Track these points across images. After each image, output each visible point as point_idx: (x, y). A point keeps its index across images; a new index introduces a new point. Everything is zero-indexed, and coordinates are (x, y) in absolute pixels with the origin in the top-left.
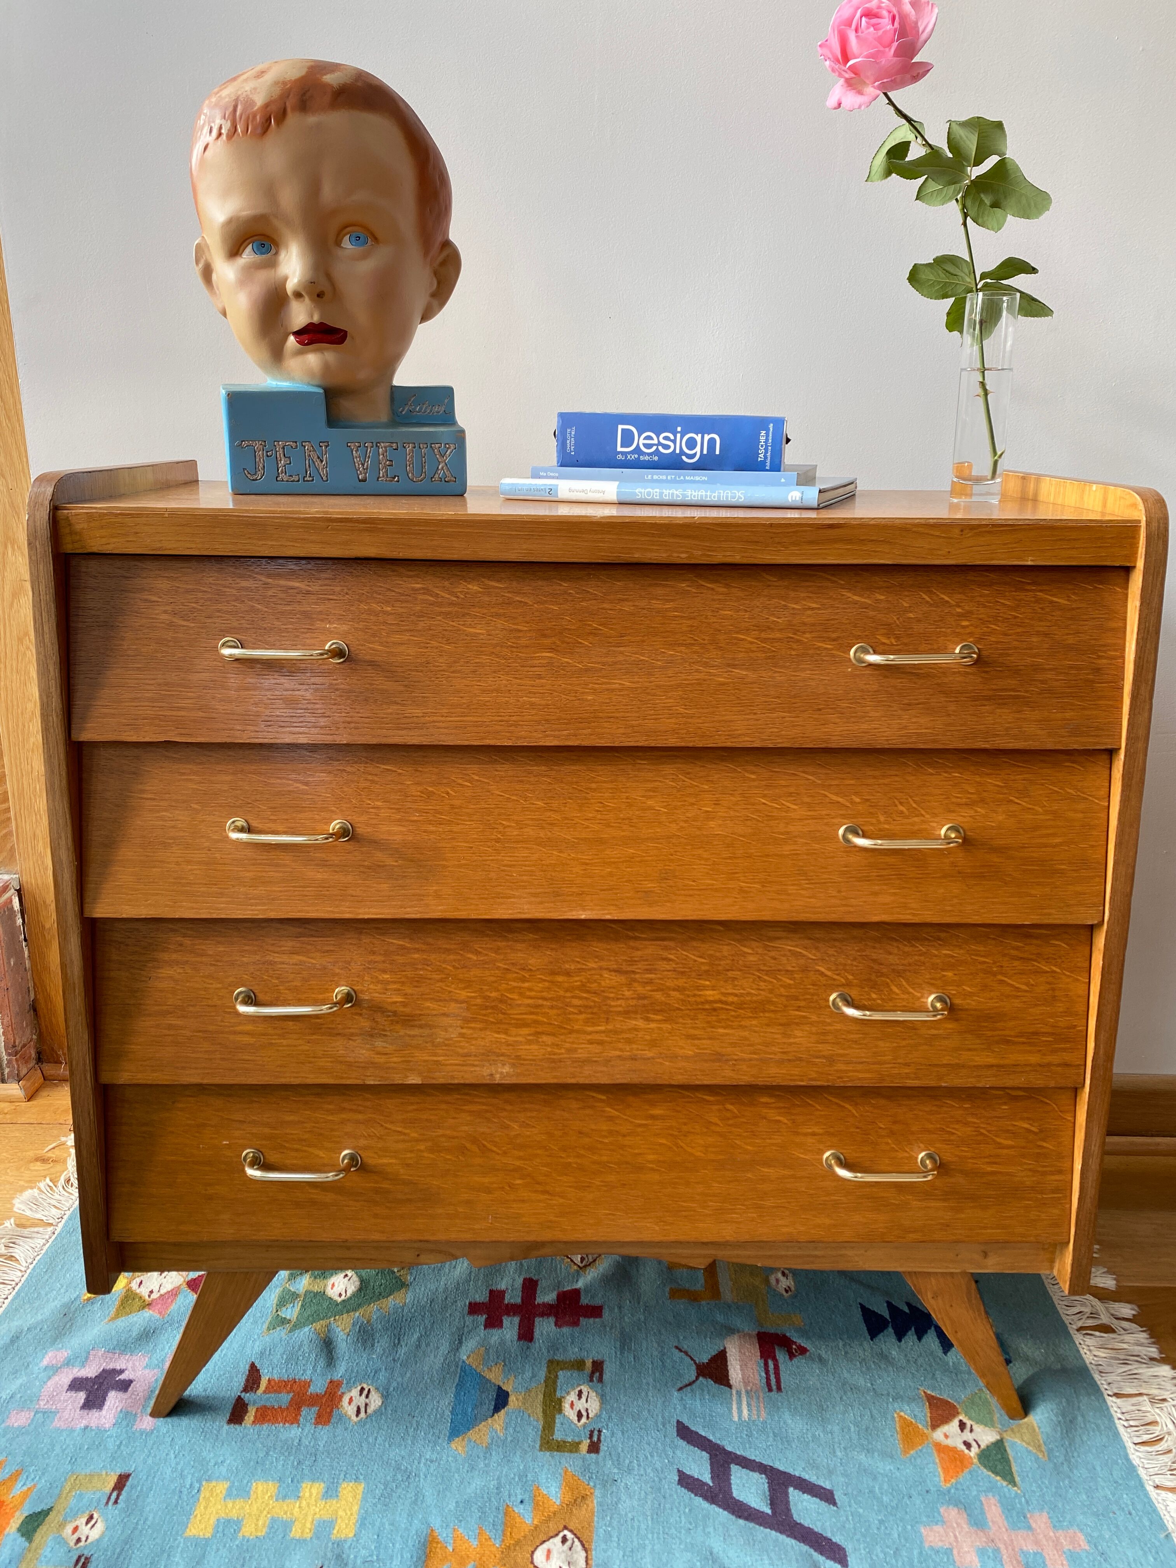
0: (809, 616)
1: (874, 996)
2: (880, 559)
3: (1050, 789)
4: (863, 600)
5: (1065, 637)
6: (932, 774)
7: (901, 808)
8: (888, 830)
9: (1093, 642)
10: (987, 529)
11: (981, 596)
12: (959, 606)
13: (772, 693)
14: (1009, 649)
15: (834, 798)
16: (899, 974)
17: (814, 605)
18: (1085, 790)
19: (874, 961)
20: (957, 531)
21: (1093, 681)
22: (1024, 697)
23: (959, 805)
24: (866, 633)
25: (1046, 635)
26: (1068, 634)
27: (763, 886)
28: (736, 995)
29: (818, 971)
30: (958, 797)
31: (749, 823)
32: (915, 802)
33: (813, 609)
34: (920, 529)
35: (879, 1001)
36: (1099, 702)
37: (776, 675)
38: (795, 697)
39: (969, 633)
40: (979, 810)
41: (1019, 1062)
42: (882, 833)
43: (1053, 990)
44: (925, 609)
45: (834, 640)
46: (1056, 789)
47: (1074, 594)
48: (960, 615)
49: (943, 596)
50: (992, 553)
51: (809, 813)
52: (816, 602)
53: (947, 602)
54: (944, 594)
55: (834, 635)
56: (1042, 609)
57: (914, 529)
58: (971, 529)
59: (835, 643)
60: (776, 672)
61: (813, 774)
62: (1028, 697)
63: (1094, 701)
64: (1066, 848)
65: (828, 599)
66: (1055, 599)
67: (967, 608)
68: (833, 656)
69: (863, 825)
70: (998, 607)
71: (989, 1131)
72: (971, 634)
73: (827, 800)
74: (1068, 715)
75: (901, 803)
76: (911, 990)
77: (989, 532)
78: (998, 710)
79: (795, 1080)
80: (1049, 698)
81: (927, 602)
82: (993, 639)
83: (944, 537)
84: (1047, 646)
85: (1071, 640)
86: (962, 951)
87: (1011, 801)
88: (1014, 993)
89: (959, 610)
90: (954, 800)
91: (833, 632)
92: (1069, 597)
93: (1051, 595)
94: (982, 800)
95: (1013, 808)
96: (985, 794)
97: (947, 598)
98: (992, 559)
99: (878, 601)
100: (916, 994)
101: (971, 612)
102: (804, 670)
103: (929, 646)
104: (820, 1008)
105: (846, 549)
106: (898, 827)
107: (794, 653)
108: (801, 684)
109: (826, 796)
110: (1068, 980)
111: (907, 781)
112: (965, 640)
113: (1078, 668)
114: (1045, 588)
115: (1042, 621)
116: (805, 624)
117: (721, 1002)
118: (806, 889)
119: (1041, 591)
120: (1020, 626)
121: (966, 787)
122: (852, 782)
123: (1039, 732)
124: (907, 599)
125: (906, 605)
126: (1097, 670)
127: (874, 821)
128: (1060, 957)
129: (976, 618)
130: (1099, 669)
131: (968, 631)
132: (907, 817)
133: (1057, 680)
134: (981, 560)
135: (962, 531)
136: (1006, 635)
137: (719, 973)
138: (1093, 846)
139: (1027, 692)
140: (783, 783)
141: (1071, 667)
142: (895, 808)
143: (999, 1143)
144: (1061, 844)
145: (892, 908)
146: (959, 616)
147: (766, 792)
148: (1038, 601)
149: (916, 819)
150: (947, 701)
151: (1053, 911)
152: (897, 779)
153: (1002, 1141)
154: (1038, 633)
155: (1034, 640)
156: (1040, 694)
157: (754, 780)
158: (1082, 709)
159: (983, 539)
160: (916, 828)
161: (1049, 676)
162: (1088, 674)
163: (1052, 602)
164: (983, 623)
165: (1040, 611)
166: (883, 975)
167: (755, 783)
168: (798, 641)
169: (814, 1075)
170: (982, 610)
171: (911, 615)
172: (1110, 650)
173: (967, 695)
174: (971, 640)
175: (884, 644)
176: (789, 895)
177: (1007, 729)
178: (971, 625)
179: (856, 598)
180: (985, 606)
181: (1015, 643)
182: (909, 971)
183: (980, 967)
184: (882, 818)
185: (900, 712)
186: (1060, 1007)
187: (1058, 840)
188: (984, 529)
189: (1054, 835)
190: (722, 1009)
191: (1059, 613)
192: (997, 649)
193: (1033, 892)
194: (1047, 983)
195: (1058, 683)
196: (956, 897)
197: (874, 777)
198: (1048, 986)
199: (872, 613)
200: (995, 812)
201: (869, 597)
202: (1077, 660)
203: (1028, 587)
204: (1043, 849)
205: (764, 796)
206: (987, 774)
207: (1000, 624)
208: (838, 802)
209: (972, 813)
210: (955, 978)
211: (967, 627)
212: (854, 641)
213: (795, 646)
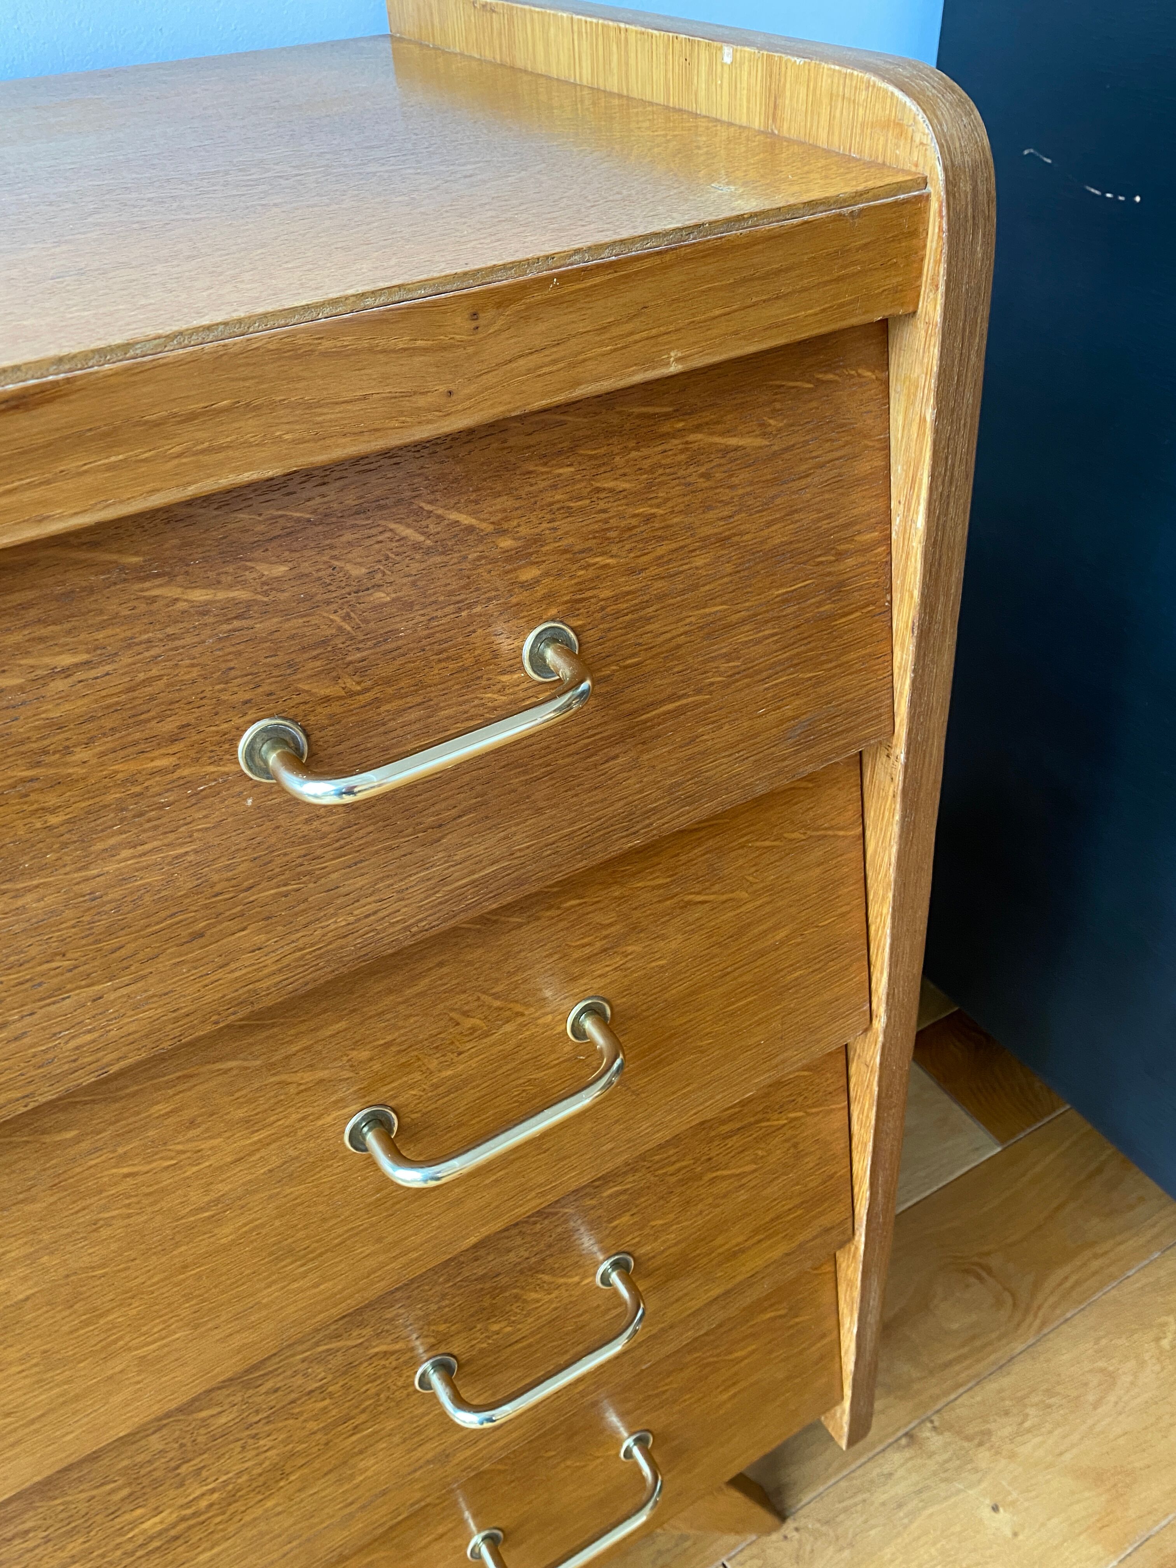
0: (65, 697)
1: (496, 1327)
2: (237, 470)
3: (758, 848)
4: (221, 595)
5: (766, 532)
6: (520, 926)
7: (469, 1023)
8: (450, 1078)
9: (825, 525)
10: (549, 292)
11: (554, 487)
12: (503, 532)
13: (33, 951)
14: (647, 604)
15: (308, 1077)
16: (534, 1270)
17: (67, 660)
18: (819, 822)
19: (482, 1278)
20: (461, 322)
21: (831, 617)
22: (697, 705)
23: (588, 958)
24: (265, 688)
25: (723, 540)
26: (769, 524)
27: (196, 1327)
28: (213, 1491)
29: (376, 1354)
30: (584, 946)
31: (105, 1233)
32: (496, 996)
33: (66, 672)
34: (347, 340)
35: (509, 1329)
36: (844, 659)
37: (29, 898)
38: (110, 932)
39: (544, 597)
40: (630, 949)
41: (757, 1269)
42: (441, 1090)
43: (795, 1146)
44: (415, 567)
45: (174, 739)
46: (767, 843)
47: (774, 413)
48: (510, 556)
49: (454, 516)
50: (572, 366)
51: (256, 1137)
52: (74, 651)
53: (470, 529)
54: (455, 507)
55: (169, 726)
56: (706, 476)
57: (326, 344)
58: (499, 305)
59: (175, 748)
60: (18, 894)
61: (233, 1056)
62: (705, 703)
63: (838, 657)
64: (799, 940)
65: (102, 626)
66: (733, 441)
67: (524, 531)
68: (187, 783)
69: (394, 1097)
70: (602, 505)
71: (718, 1355)
72: (550, 598)
73: (292, 1090)
74: (788, 710)
75: (466, 1014)
76: (562, 1280)
77: (549, 302)
78: (646, 757)
79: (384, 1523)
80: (748, 686)
81: (416, 547)
82: (607, 593)
83: (425, 350)
84: (729, 568)
85: (778, 536)
86: (638, 1175)
87: (689, 903)
88: (736, 1184)
89: (506, 543)
90: (576, 955)
91: (161, 718)
92: (763, 425)
93: (722, 434)
94: (635, 928)
95: (697, 913)
96: (637, 914)
97: (466, 520)
98: (577, 383)
99: (269, 585)
100: (570, 1280)
101: (537, 540)
102: (111, 852)
103: (452, 665)
104: (398, 1404)
105: (110, 467)
106: (473, 1063)
107: (53, 820)
108: (115, 894)
109: (285, 1084)
110: (816, 1119)
111: (470, 963)
112: (540, 620)
113: (800, 597)
114: (708, 416)
115: (710, 508)
116: (59, 726)
117: (184, 1519)
118: (304, 1275)
119: (698, 428)
120: (661, 539)
121: (599, 918)
122: (343, 1024)
123: (738, 768)
124: (357, 552)
125: (358, 571)
126: (838, 589)
127: (417, 1076)
128: (800, 1094)
129: (555, 551)
130: (842, 584)
131: (540, 591)
132: (486, 1035)
133: (759, 642)
134: (544, 396)
135: (475, 316)
136: (632, 572)
137: (157, 1484)
138: (843, 915)
139: (699, 692)
140: (161, 1108)
141: (786, 600)
142: (459, 1029)
143: (732, 1360)
144: (788, 937)
145: (497, 1207)
146: (508, 560)
147: (120, 1150)
148: (695, 457)
149: (508, 1028)
150: (526, 783)
151: (789, 1054)
152: (445, 970)
153: (736, 1355)
154: (706, 543)
155: (699, 562)
156: (727, 686)
157: (77, 1140)
158: (814, 686)
159: (541, 327)
160: (513, 1042)
161: (743, 638)
162: (820, 604)
163: (726, 451)
164: (574, 561)
165: (703, 483)
166: (504, 1289)
167: (85, 1145)
168: (57, 783)
169: (418, 1495)
170: (563, 525)
171: (380, 596)
172: (859, 533)
173: (572, 749)
174: (553, 611)
175: (327, 700)
176: (266, 1306)
177: (670, 790)
178: (547, 574)
179: (199, 595)
180: (570, 512)
181: (659, 584)
182: (552, 1255)
183: (674, 1179)
184: (433, 1064)
185: (420, 852)
186: (810, 1161)
187: (782, 934)
188: (538, 297)
189: (775, 928)
190: (190, 1528)
191: (744, 476)
192: (618, 614)
193: (752, 1041)
194: (786, 1141)
195: (760, 649)
196: (616, 1122)
197: (390, 991)
198: (787, 1145)
199: (261, 627)
200: (663, 937)
201: (239, 582)
202: (796, 580)
203: (666, 428)
204: (759, 962)
205: (122, 1159)
206: (634, 875)
207: (615, 549)
208: (321, 1081)
209: (618, 960)
210: (636, 1219)
211: (537, 581)
212: (237, 721)
213: (52, 800)
